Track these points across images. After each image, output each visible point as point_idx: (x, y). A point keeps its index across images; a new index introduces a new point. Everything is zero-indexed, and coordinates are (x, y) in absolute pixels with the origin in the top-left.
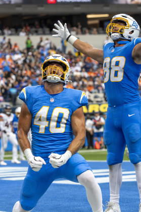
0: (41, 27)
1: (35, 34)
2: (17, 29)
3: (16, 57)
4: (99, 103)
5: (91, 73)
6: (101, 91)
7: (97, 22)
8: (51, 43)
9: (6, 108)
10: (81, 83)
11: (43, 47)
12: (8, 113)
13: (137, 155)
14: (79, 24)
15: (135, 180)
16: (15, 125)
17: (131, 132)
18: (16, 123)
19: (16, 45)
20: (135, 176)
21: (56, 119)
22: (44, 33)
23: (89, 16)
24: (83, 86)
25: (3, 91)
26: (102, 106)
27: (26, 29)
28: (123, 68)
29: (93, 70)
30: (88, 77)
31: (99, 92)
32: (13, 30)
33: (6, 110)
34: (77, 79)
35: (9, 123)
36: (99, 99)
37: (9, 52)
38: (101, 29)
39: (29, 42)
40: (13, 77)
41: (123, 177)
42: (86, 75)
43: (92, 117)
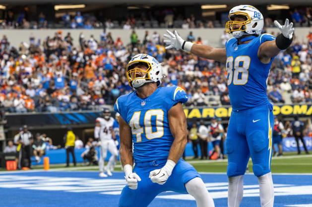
0: (149, 19)
1: (141, 27)
2: (120, 22)
3: (119, 53)
4: (215, 107)
5: (206, 72)
6: (217, 93)
7: (213, 13)
8: (159, 38)
9: (104, 112)
10: (194, 83)
11: (150, 42)
12: (107, 117)
13: (261, 166)
14: (192, 16)
15: (258, 195)
16: (116, 131)
17: (255, 139)
18: (117, 129)
19: (119, 40)
20: (258, 191)
21: (150, 123)
22: (152, 27)
23: (204, 7)
24: (197, 87)
25: (104, 92)
26: (218, 110)
27: (131, 21)
28: (248, 70)
29: (208, 69)
30: (202, 77)
31: (214, 94)
32: (116, 22)
33: (104, 114)
34: (189, 78)
35: (108, 128)
36: (215, 103)
37: (111, 48)
38: (217, 22)
39: (134, 36)
40: (116, 76)
41: (245, 192)
42: (200, 74)
43: (207, 123)
